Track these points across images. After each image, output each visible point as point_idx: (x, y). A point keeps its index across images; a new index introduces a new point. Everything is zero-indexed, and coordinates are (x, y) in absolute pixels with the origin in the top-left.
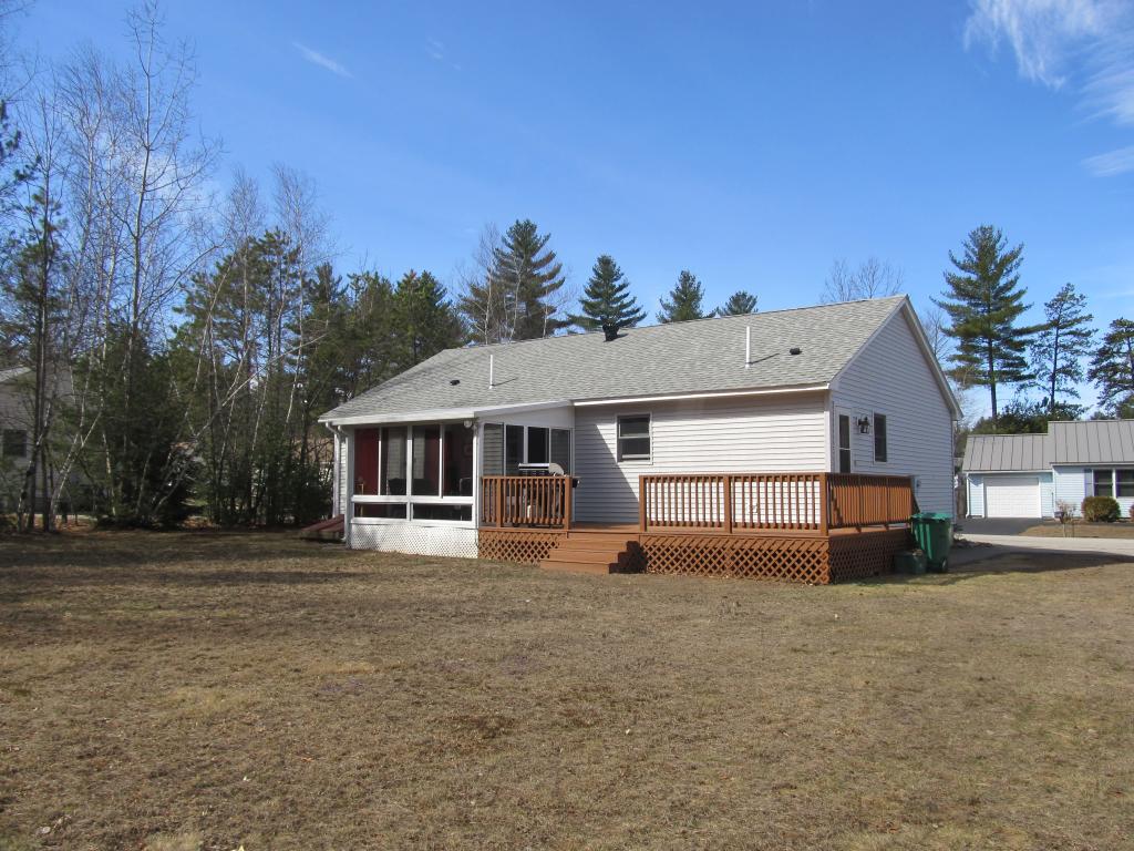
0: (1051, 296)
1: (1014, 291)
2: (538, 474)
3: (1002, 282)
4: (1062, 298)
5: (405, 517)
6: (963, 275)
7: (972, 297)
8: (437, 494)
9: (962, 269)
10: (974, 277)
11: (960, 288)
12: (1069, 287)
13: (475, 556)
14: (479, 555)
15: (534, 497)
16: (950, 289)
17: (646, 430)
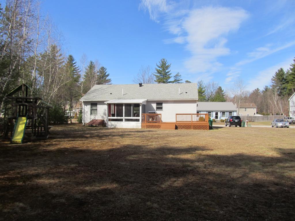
0: (175, 75)
1: (169, 73)
2: (153, 113)
3: (167, 71)
4: (177, 75)
5: (123, 121)
6: (159, 69)
7: (161, 74)
8: (131, 117)
9: (159, 67)
10: (161, 70)
11: (159, 72)
12: (178, 73)
13: (141, 128)
14: (142, 128)
15: (151, 117)
16: (156, 72)
17: (162, 105)
